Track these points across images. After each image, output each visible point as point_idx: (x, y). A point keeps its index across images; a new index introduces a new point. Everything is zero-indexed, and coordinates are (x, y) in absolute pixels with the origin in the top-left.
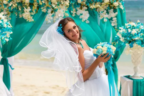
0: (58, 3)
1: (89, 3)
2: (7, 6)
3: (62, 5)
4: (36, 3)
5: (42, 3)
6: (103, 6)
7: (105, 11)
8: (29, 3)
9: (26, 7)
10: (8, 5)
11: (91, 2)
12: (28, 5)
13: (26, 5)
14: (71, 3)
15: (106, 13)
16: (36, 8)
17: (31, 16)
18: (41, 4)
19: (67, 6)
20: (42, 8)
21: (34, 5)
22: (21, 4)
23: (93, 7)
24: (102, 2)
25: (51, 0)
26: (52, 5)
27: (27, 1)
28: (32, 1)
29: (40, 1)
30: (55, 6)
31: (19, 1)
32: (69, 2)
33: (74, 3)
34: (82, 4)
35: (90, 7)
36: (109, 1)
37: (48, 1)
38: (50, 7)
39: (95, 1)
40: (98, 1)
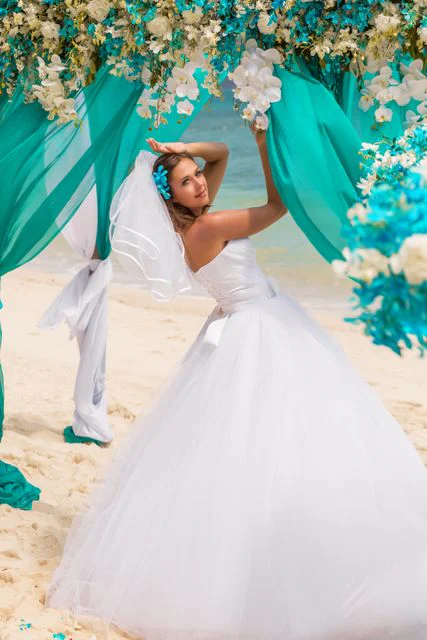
0: (176, 35)
1: (310, 32)
4: (83, 37)
5: (108, 36)
7: (387, 71)
8: (60, 38)
9: (44, 58)
12: (55, 46)
13: (45, 45)
14: (225, 35)
15: (393, 81)
20: (111, 61)
21: (77, 46)
22: (28, 42)
23: (321, 49)
24: (369, 27)
25: (144, 24)
26: (151, 47)
27: (49, 29)
28: (70, 30)
29: (98, 27)
30: (165, 51)
31: (15, 30)
32: (218, 29)
33: (243, 34)
34: (279, 41)
35: (312, 54)
36: (395, 21)
37: (133, 28)
38: (144, 54)
39: (335, 22)
40: (347, 21)
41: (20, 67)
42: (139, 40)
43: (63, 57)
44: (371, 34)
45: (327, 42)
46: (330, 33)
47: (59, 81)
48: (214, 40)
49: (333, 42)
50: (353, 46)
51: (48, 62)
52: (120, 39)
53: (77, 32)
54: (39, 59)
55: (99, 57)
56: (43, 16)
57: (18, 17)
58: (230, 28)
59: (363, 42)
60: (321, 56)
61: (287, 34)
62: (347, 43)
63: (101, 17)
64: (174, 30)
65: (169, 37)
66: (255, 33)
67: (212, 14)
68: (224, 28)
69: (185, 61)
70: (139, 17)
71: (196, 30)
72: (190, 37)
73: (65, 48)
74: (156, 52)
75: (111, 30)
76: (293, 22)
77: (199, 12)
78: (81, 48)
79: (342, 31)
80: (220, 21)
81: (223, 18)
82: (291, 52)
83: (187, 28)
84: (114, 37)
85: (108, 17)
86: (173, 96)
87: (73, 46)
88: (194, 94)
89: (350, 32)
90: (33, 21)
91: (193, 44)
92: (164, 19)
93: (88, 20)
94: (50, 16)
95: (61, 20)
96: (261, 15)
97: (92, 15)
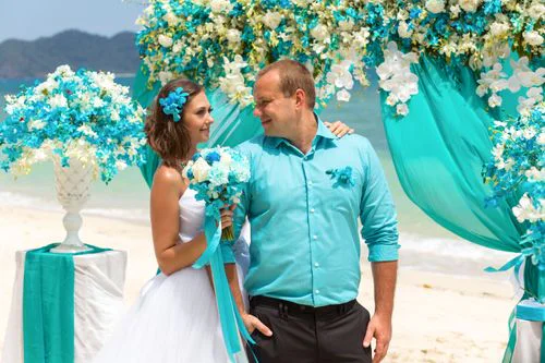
0: (334, 40)
1: (439, 36)
5: (281, 39)
6: (486, 45)
7: (498, 66)
8: (241, 42)
9: (229, 57)
11: (444, 31)
12: (236, 49)
13: (230, 47)
16: (262, 59)
17: (247, 83)
19: (362, 49)
21: (255, 48)
22: (217, 45)
23: (448, 49)
24: (485, 32)
25: (308, 31)
26: (314, 49)
27: (234, 35)
28: (250, 35)
29: (272, 33)
30: (325, 51)
31: (207, 36)
32: (367, 34)
33: (387, 38)
34: (415, 43)
35: (441, 53)
36: (506, 27)
37: (300, 34)
38: (308, 53)
39: (459, 28)
40: (468, 27)
41: (210, 64)
42: (304, 44)
43: (245, 56)
44: (487, 37)
45: (452, 44)
46: (455, 36)
47: (241, 74)
48: (365, 43)
49: (457, 43)
50: (474, 47)
51: (231, 60)
52: (289, 42)
53: (255, 36)
54: (225, 58)
55: (272, 56)
56: (228, 25)
57: (209, 26)
58: (376, 33)
59: (481, 43)
60: (449, 54)
61: (420, 38)
62: (468, 44)
63: (274, 25)
64: (332, 35)
65: (328, 40)
66: (395, 37)
67: (361, 23)
68: (372, 33)
69: (341, 58)
70: (305, 25)
71: (349, 35)
72: (345, 40)
73: (246, 49)
74: (318, 52)
75: (283, 36)
76: (426, 29)
77: (352, 22)
78: (258, 49)
79: (464, 35)
80: (368, 28)
81: (370, 25)
82: (423, 51)
83: (343, 34)
84: (285, 40)
85: (280, 25)
86: (332, 86)
87: (252, 47)
88: (350, 84)
89: (471, 36)
90: (221, 29)
91: (347, 45)
92: (324, 27)
93: (264, 28)
94: (234, 25)
95: (243, 27)
96: (400, 23)
97: (267, 24)
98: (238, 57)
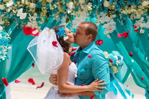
0: (77, 7)
1: (121, 7)
2: (5, 13)
3: (82, 10)
4: (44, 8)
5: (54, 7)
6: (139, 10)
7: (143, 18)
8: (36, 8)
9: (31, 14)
10: (5, 11)
11: (123, 5)
12: (34, 11)
13: (31, 10)
14: (94, 7)
15: (144, 22)
16: (45, 15)
18: (52, 9)
19: (89, 11)
20: (53, 15)
21: (43, 10)
22: (24, 9)
25: (66, 4)
27: (33, 5)
28: (40, 5)
29: (50, 5)
30: (72, 12)
31: (21, 5)
34: (110, 9)
35: (122, 13)
36: (148, 3)
37: (61, 4)
38: (65, 13)
42: (64, 9)
43: (39, 14)
44: (139, 7)
45: (126, 10)
47: (36, 21)
48: (91, 8)
49: (128, 9)
51: (32, 15)
52: (57, 8)
53: (42, 6)
55: (48, 14)
56: (30, 1)
63: (51, 2)
64: (75, 6)
65: (74, 8)
68: (93, 5)
71: (83, 6)
76: (115, 3)
79: (131, 6)
80: (91, 3)
83: (81, 5)
84: (55, 8)
85: (53, 1)
90: (27, 3)
92: (72, 3)
94: (32, 1)
95: (36, 2)
98: (36, 14)
